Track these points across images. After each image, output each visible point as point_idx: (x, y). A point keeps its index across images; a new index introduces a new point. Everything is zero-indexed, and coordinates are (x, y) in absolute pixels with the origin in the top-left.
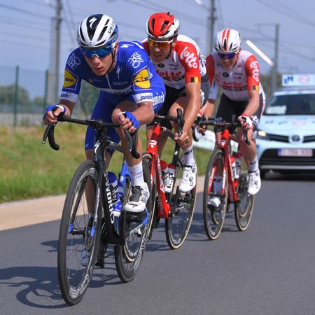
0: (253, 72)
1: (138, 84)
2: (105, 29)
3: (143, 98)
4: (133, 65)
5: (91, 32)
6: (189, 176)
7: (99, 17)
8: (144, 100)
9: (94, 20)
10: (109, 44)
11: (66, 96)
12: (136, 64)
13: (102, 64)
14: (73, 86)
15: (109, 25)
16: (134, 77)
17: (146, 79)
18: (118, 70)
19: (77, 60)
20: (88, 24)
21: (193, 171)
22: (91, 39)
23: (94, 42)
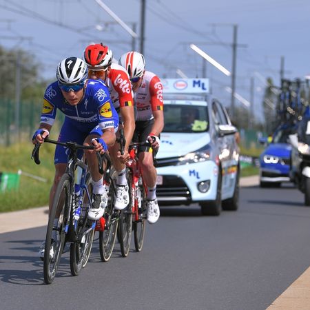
0: (158, 92)
1: (102, 114)
2: (79, 69)
3: (106, 125)
4: (99, 98)
5: (69, 72)
6: (123, 195)
7: (74, 60)
8: (107, 127)
9: (70, 62)
10: (82, 81)
11: (45, 120)
12: (101, 98)
13: (75, 96)
14: (51, 113)
15: (82, 66)
16: (100, 109)
17: (109, 110)
18: (86, 102)
19: (54, 93)
20: (66, 65)
21: (126, 190)
22: (69, 77)
23: (72, 79)
